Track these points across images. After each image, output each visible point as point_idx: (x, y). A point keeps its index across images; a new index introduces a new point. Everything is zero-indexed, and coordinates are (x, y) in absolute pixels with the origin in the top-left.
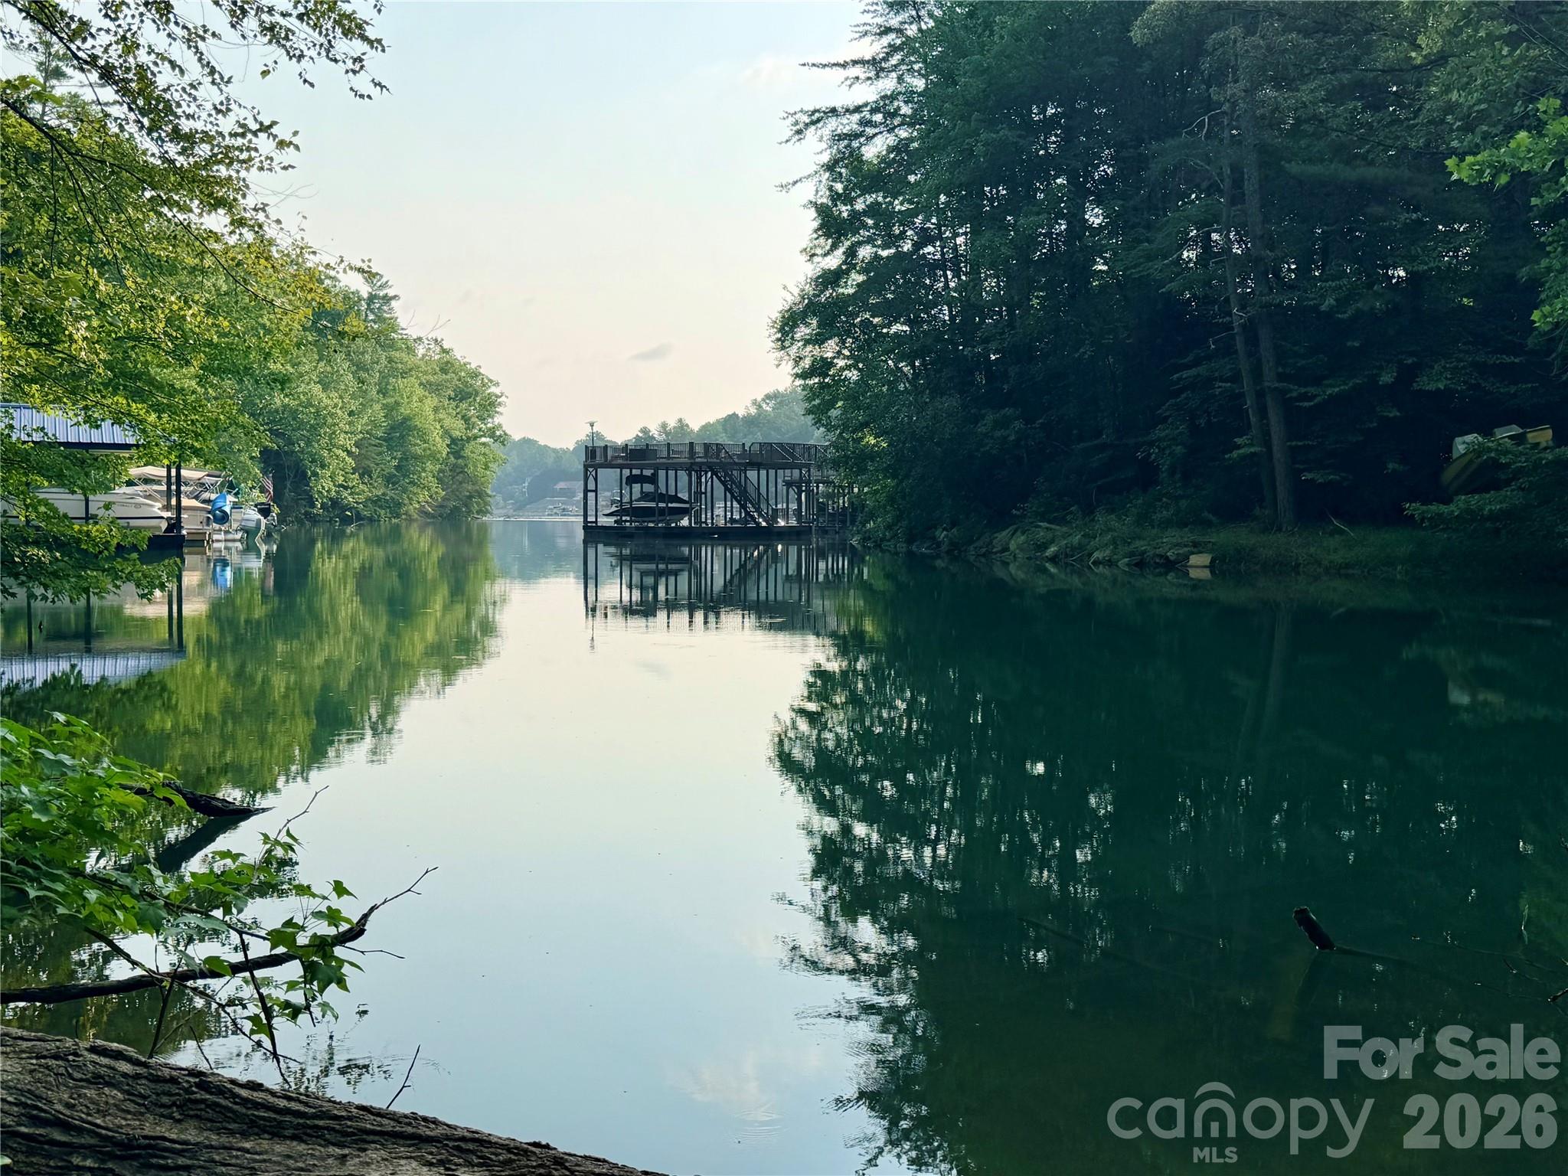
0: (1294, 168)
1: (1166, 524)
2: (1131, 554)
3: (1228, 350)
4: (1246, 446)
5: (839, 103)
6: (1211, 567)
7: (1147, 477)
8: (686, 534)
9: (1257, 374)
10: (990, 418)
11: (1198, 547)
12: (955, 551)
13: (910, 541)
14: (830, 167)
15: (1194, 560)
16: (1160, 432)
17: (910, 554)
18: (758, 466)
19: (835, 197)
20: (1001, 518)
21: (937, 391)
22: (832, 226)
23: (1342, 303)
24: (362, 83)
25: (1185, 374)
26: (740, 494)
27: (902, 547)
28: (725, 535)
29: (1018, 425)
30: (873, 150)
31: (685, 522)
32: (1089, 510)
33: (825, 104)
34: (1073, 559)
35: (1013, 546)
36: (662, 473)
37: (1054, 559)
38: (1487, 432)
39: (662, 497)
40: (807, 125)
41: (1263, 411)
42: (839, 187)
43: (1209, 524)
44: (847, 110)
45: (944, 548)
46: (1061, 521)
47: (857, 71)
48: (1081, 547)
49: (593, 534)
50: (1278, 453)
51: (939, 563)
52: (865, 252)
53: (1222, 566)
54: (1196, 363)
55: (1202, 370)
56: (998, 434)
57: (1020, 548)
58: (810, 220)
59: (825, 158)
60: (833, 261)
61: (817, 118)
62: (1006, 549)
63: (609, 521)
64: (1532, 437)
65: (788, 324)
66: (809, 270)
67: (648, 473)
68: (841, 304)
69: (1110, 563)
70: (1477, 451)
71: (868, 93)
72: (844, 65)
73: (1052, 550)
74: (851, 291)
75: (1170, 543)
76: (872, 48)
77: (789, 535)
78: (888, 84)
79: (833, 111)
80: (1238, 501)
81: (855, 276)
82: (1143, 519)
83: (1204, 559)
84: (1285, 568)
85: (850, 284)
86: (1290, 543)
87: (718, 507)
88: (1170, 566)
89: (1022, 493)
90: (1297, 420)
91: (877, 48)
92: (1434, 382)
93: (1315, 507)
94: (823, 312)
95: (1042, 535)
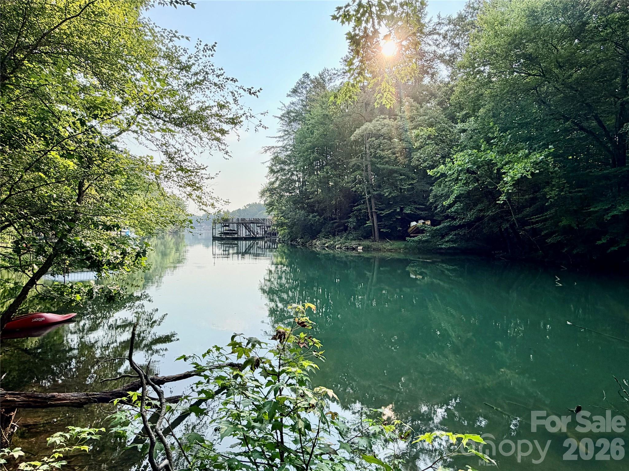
0: (378, 166)
1: (352, 240)
2: (345, 246)
3: (364, 203)
4: (369, 223)
5: (274, 145)
6: (362, 249)
7: (346, 229)
8: (236, 239)
11: (360, 245)
12: (303, 244)
13: (291, 241)
14: (272, 159)
15: (359, 248)
16: (351, 220)
17: (291, 244)
18: (253, 223)
19: (273, 165)
20: (314, 237)
21: (298, 209)
22: (272, 171)
23: (390, 194)
25: (356, 208)
26: (249, 229)
27: (289, 242)
28: (246, 239)
29: (318, 217)
30: (282, 156)
31: (236, 236)
32: (334, 235)
33: (271, 145)
34: (332, 247)
35: (317, 243)
36: (231, 225)
37: (327, 247)
38: (417, 222)
39: (231, 230)
40: (267, 150)
41: (372, 217)
42: (274, 163)
43: (361, 239)
44: (276, 147)
45: (300, 243)
46: (328, 238)
47: (278, 139)
48: (333, 244)
49: (215, 238)
50: (375, 225)
53: (366, 249)
54: (358, 205)
55: (359, 207)
56: (313, 219)
57: (319, 244)
58: (268, 170)
59: (272, 157)
60: (273, 180)
61: (269, 148)
62: (315, 244)
63: (218, 236)
64: (426, 223)
65: (263, 193)
66: (268, 181)
67: (227, 224)
69: (340, 248)
70: (416, 225)
71: (281, 144)
72: (276, 138)
73: (326, 245)
75: (354, 244)
76: (281, 134)
77: (262, 238)
78: (285, 142)
79: (273, 147)
80: (368, 235)
81: (278, 183)
82: (347, 239)
83: (361, 248)
84: (378, 250)
85: (276, 185)
86: (378, 244)
87: (243, 233)
88: (354, 249)
89: (319, 232)
90: (379, 218)
91: (283, 134)
92: (407, 211)
93: (383, 237)
94: (270, 190)
95: (324, 241)
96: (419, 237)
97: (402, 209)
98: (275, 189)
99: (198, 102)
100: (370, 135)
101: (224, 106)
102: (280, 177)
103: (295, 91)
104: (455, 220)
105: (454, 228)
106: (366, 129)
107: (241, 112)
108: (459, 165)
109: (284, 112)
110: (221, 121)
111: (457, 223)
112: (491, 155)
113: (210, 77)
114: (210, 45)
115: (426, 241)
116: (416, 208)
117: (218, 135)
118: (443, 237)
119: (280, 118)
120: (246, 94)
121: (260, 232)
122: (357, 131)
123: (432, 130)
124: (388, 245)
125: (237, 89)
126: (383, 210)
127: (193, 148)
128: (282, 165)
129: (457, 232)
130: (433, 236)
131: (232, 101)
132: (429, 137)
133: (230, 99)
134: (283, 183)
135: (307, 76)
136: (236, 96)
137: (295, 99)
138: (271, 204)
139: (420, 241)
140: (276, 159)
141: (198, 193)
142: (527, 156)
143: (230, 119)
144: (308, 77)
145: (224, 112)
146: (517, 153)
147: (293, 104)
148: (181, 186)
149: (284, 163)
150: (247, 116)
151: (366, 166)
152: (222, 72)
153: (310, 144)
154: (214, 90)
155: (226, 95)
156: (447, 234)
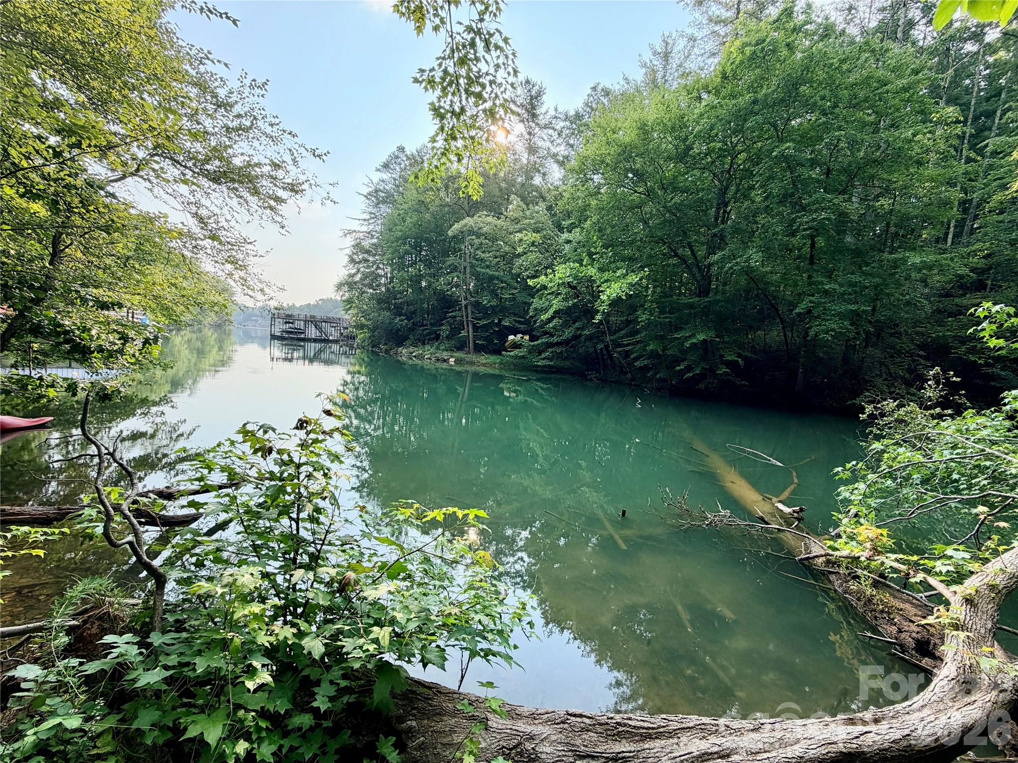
0: (478, 269)
1: (444, 350)
2: (436, 357)
3: (460, 309)
4: (463, 333)
5: (357, 229)
6: (455, 361)
7: (437, 337)
8: (303, 340)
9: (467, 317)
10: (398, 319)
11: (452, 357)
12: (387, 351)
13: (372, 347)
14: (353, 246)
15: (451, 360)
16: (443, 328)
17: (372, 350)
18: (325, 322)
19: (353, 253)
20: (400, 344)
22: (352, 261)
23: (489, 302)
25: (450, 314)
26: (320, 329)
27: (370, 348)
28: (315, 341)
29: (406, 321)
30: (366, 244)
31: (302, 336)
32: (424, 344)
33: (353, 229)
34: (420, 357)
35: (403, 352)
36: (296, 322)
37: (415, 356)
38: (515, 336)
39: (296, 328)
40: (347, 234)
41: (468, 326)
42: (355, 251)
43: (453, 351)
44: (359, 232)
45: (383, 350)
46: (417, 347)
47: (361, 222)
48: (422, 354)
49: (273, 337)
50: (471, 336)
53: (459, 361)
54: (452, 312)
55: (454, 314)
56: (400, 323)
57: (405, 352)
58: (347, 259)
59: (353, 243)
60: (353, 271)
61: (350, 232)
62: (401, 353)
63: (279, 334)
64: (525, 338)
65: (339, 286)
66: (347, 273)
67: (291, 321)
69: (430, 359)
70: (513, 340)
71: (364, 229)
72: (359, 220)
73: (414, 354)
75: (445, 355)
77: (336, 342)
78: (371, 227)
79: (355, 231)
80: (461, 346)
81: (359, 276)
82: (438, 348)
83: (453, 360)
84: (472, 363)
85: (358, 278)
86: (473, 357)
87: (312, 333)
88: (445, 361)
89: (406, 338)
90: (476, 328)
91: (368, 217)
92: (506, 323)
93: (478, 349)
94: (350, 284)
95: (411, 350)
96: (516, 352)
97: (500, 320)
98: (355, 283)
99: (242, 154)
100: (471, 232)
101: (278, 165)
102: (362, 269)
103: (386, 166)
104: (552, 336)
105: (552, 345)
106: (465, 226)
107: (303, 178)
108: (560, 278)
109: (370, 189)
110: (275, 185)
111: (555, 339)
112: (592, 271)
113: (260, 123)
114: (260, 81)
115: (523, 357)
116: (515, 321)
117: (272, 203)
118: (540, 353)
119: (365, 196)
120: (309, 155)
121: (334, 334)
122: (456, 226)
123: (537, 237)
124: (484, 358)
125: (296, 146)
126: (480, 319)
127: (235, 213)
128: (366, 255)
129: (553, 349)
130: (530, 352)
131: (290, 162)
132: (533, 244)
133: (288, 158)
134: (365, 276)
135: (402, 149)
136: (296, 155)
137: (386, 176)
138: (349, 301)
139: (516, 357)
140: (358, 246)
141: (242, 274)
142: (624, 276)
143: (288, 184)
144: (404, 152)
145: (280, 174)
146: (615, 272)
147: (383, 181)
148: (216, 262)
149: (368, 252)
150: (311, 185)
151: (465, 268)
152: (277, 121)
153: (400, 234)
154: (265, 143)
155: (282, 151)
156: (544, 351)
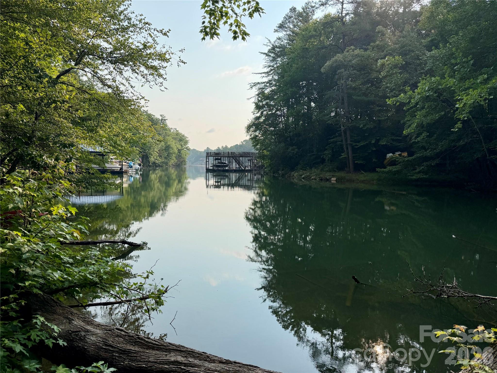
0: (354, 97)
1: (327, 171)
2: (319, 178)
3: (340, 135)
4: (344, 155)
5: (260, 81)
6: (336, 180)
7: (322, 161)
8: (227, 171)
9: (346, 140)
10: (291, 148)
11: (333, 176)
12: (283, 175)
13: (274, 173)
14: (258, 95)
15: (332, 179)
17: (274, 176)
18: (242, 157)
19: (259, 101)
20: (293, 169)
21: (280, 142)
24: (162, 88)
25: (332, 140)
26: (238, 162)
27: (272, 174)
28: (235, 171)
29: (296, 150)
30: (267, 91)
31: (227, 168)
32: (311, 168)
33: (257, 81)
34: (308, 178)
36: (222, 158)
37: (303, 178)
38: (393, 153)
39: (222, 163)
40: (253, 86)
41: (347, 148)
42: (260, 99)
43: (336, 171)
44: (262, 83)
45: (281, 175)
46: (305, 170)
47: (263, 75)
48: (309, 176)
49: (208, 170)
50: (350, 157)
51: (279, 178)
52: (265, 113)
53: (339, 180)
55: (335, 139)
56: (292, 152)
57: (296, 175)
58: (253, 106)
59: (257, 93)
60: (258, 115)
61: (255, 84)
62: (293, 176)
63: (211, 168)
64: (403, 154)
66: (254, 116)
67: (219, 158)
68: (260, 124)
69: (315, 179)
70: (392, 157)
71: (266, 80)
72: (261, 73)
73: (303, 176)
74: (262, 121)
75: (327, 175)
76: (266, 70)
77: (250, 171)
78: (270, 78)
79: (259, 83)
82: (322, 170)
86: (354, 176)
87: (233, 165)
88: (327, 180)
89: (297, 164)
90: (354, 150)
92: (383, 142)
93: (358, 168)
94: (256, 125)
95: (301, 173)
97: (377, 141)
109: (270, 48)
118: (414, 168)
123: (398, 59)
124: (363, 176)
125: (153, 31)
126: (359, 142)
128: (268, 101)
130: (404, 167)
131: (152, 42)
132: (396, 66)
133: (150, 40)
135: (293, 10)
136: (154, 36)
137: (282, 34)
138: (256, 139)
140: (261, 95)
142: (485, 82)
147: (279, 39)
149: (269, 98)
151: (343, 100)
155: (146, 36)
156: (419, 165)
